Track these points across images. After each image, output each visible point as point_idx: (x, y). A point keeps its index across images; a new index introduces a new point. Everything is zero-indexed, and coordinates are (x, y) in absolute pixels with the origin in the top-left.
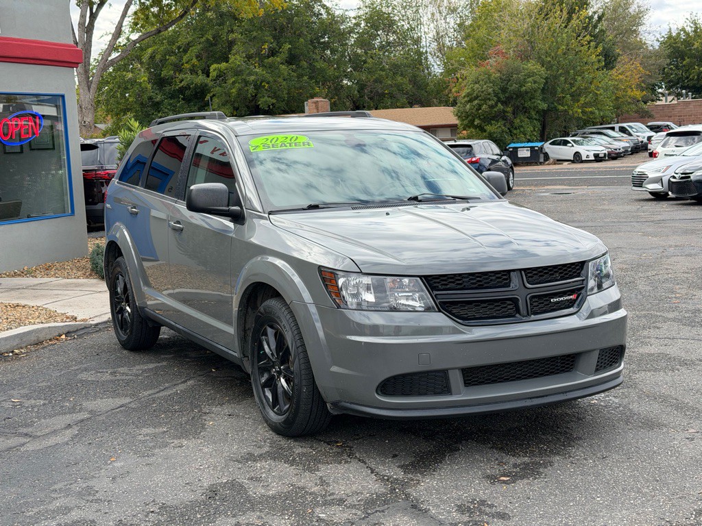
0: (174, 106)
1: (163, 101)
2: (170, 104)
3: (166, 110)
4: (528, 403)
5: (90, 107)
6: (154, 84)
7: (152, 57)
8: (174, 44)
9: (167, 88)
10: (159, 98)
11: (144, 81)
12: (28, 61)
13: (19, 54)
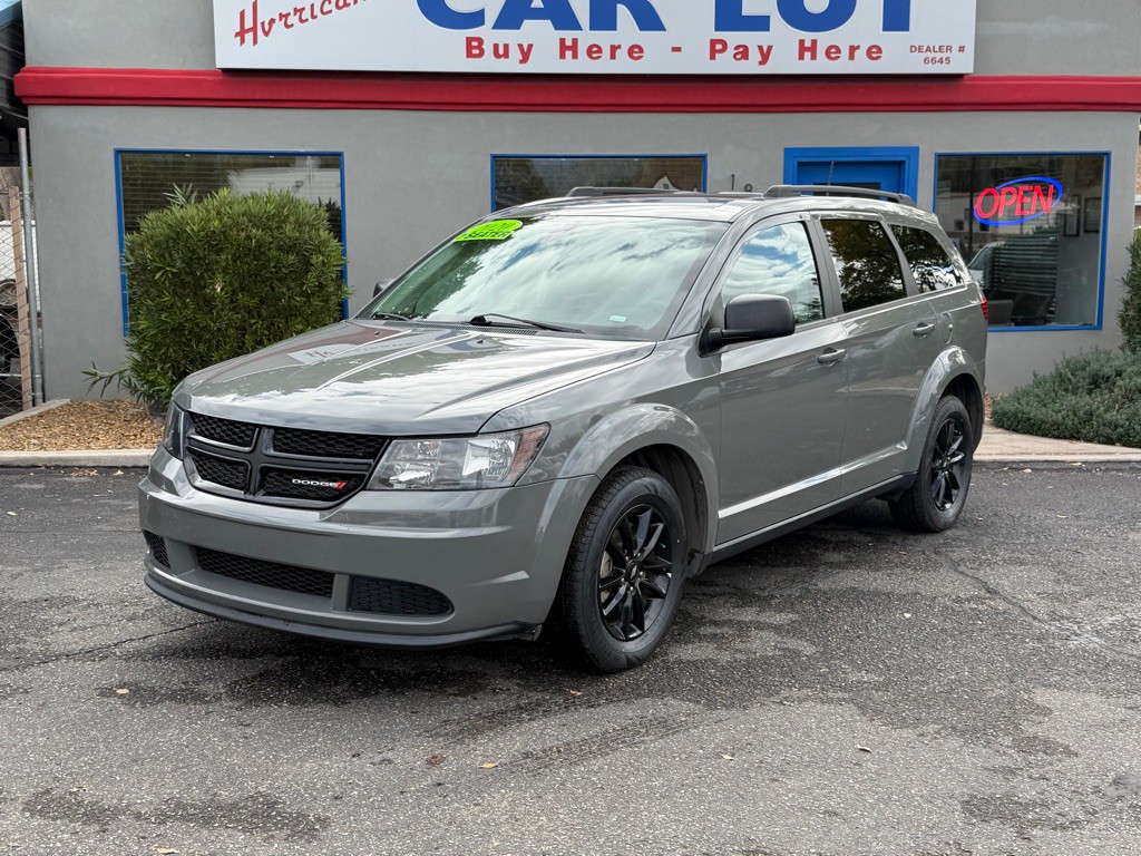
12: (1038, 106)
13: (1019, 97)
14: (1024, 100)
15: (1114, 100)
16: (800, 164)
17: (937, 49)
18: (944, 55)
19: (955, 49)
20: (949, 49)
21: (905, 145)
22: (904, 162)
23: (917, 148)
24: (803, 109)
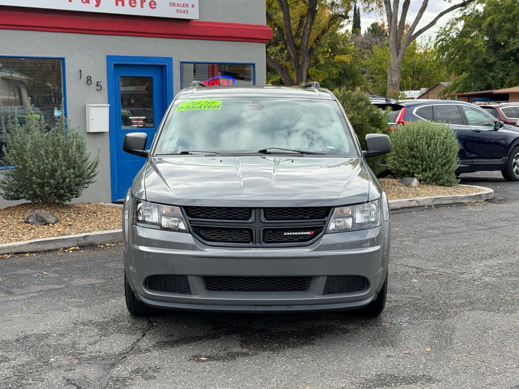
0: (505, 67)
1: (496, 62)
2: (502, 65)
3: (498, 70)
4: (253, 309)
5: (397, 69)
6: (489, 47)
7: (490, 24)
8: (511, 13)
9: (501, 52)
10: (492, 60)
11: (480, 45)
12: (224, 39)
13: (216, 33)
14: (218, 35)
15: (256, 37)
16: (115, 65)
17: (182, 5)
18: (185, 9)
19: (190, 6)
20: (187, 5)
21: (165, 57)
22: (166, 66)
23: (172, 58)
24: (115, 33)
